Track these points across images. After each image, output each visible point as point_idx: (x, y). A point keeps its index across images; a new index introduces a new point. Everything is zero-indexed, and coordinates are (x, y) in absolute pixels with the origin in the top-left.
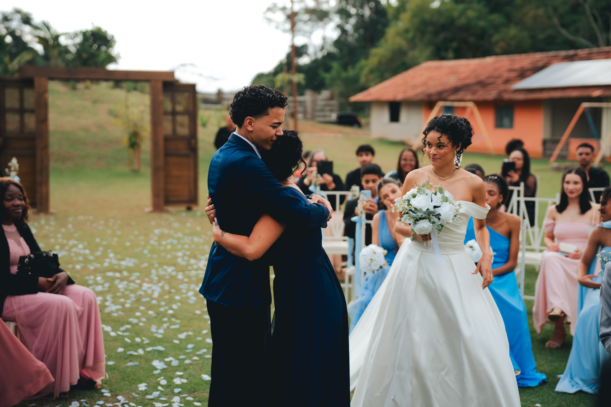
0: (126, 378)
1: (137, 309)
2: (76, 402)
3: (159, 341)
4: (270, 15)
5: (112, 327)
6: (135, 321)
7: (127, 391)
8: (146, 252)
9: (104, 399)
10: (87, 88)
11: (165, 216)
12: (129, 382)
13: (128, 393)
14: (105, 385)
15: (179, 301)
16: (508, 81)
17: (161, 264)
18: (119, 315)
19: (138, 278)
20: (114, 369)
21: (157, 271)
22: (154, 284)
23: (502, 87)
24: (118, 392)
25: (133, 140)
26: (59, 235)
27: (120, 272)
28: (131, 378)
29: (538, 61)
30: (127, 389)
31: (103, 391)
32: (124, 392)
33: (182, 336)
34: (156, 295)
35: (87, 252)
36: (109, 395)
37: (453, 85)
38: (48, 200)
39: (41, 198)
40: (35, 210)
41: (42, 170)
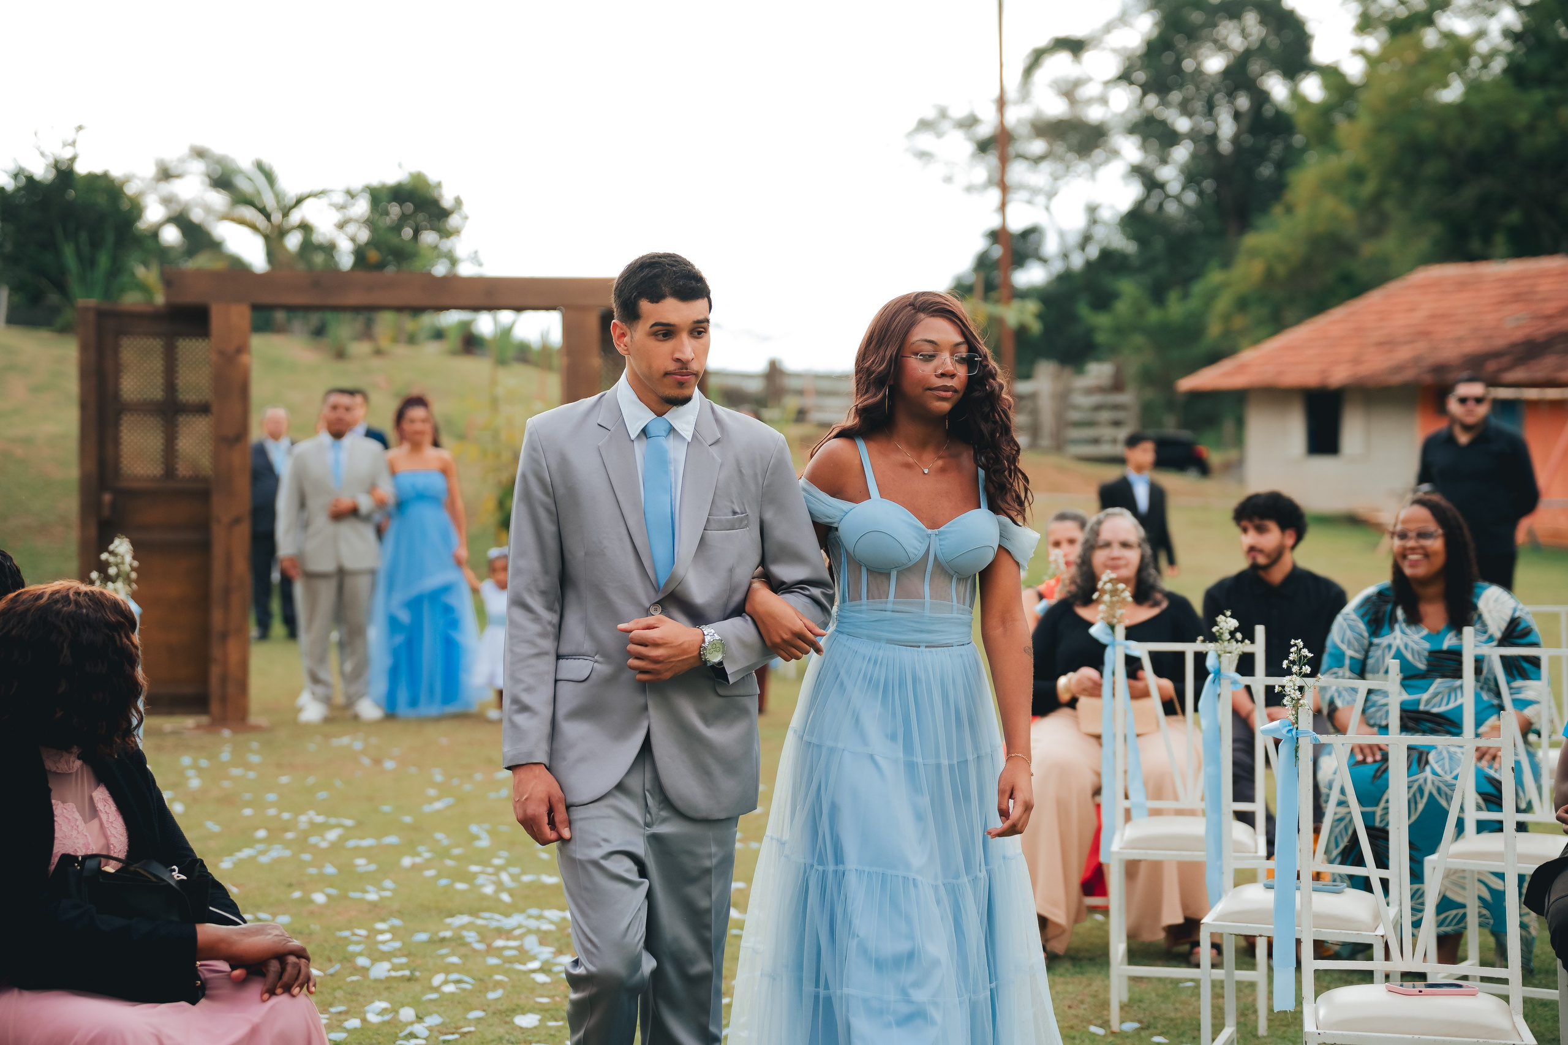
4: (926, 141)
10: (378, 352)
26: (272, 797)
37: (1518, 335)
38: (243, 686)
39: (224, 679)
40: (204, 719)
41: (227, 591)
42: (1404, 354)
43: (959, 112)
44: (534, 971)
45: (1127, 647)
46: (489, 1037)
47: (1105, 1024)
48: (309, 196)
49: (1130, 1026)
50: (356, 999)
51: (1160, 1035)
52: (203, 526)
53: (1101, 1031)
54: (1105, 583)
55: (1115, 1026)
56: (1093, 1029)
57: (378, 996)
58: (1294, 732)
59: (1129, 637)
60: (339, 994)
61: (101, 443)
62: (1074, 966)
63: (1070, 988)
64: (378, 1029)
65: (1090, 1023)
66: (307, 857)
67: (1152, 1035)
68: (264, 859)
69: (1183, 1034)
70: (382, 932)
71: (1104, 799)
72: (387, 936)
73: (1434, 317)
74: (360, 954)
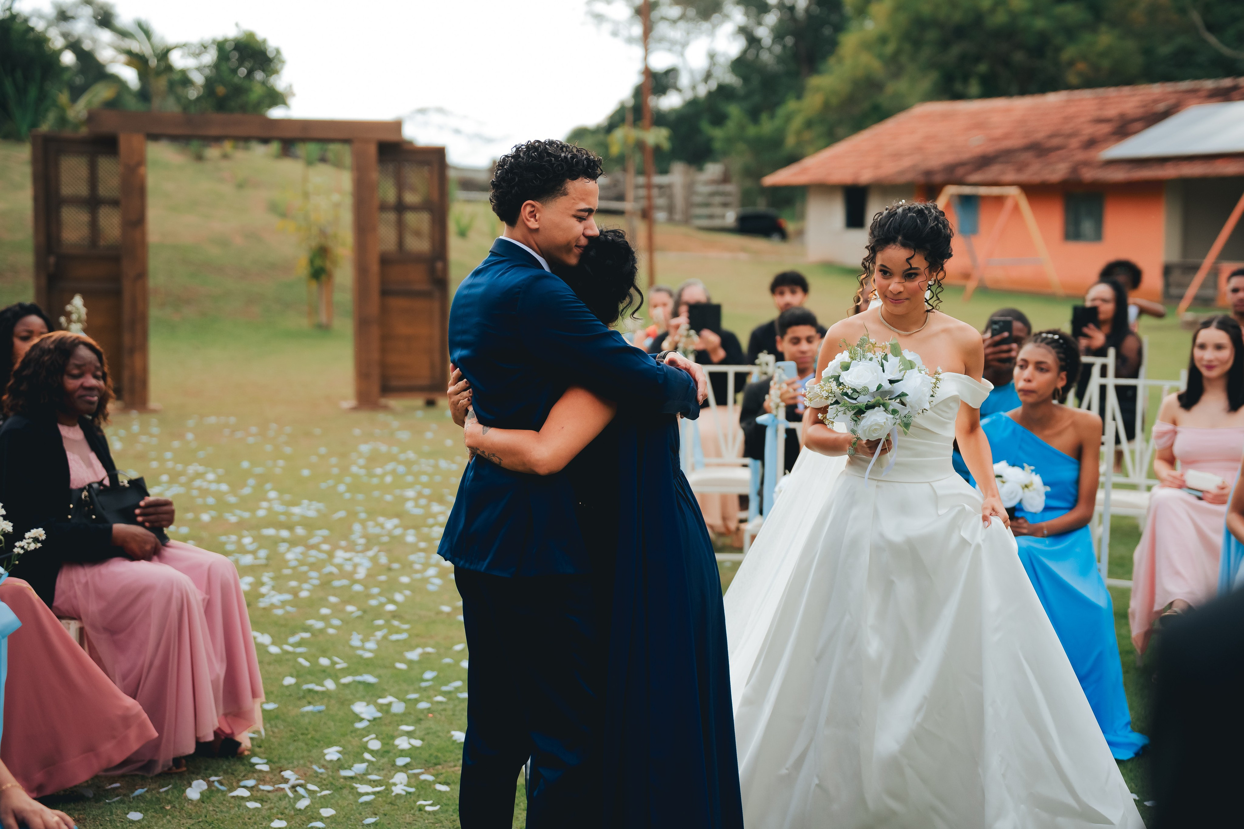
0: (301, 737)
1: (323, 602)
2: (201, 781)
3: (367, 665)
5: (272, 637)
6: (319, 625)
7: (302, 762)
8: (342, 488)
9: (255, 775)
10: (225, 156)
11: (381, 416)
12: (307, 744)
13: (304, 765)
14: (257, 750)
15: (407, 586)
16: (1092, 143)
17: (372, 514)
18: (287, 612)
19: (326, 540)
20: (277, 717)
21: (364, 527)
22: (358, 552)
23: (1080, 156)
24: (284, 762)
25: (318, 263)
26: (169, 455)
27: (290, 528)
28: (309, 736)
29: (1156, 101)
30: (303, 758)
31: (254, 760)
32: (296, 763)
33: (414, 655)
34: (361, 573)
35: (224, 487)
36: (265, 768)
37: (979, 151)
38: (144, 383)
39: (132, 379)
42: (906, 162)
48: (176, 47)
52: (116, 278)
61: (48, 224)
73: (926, 138)
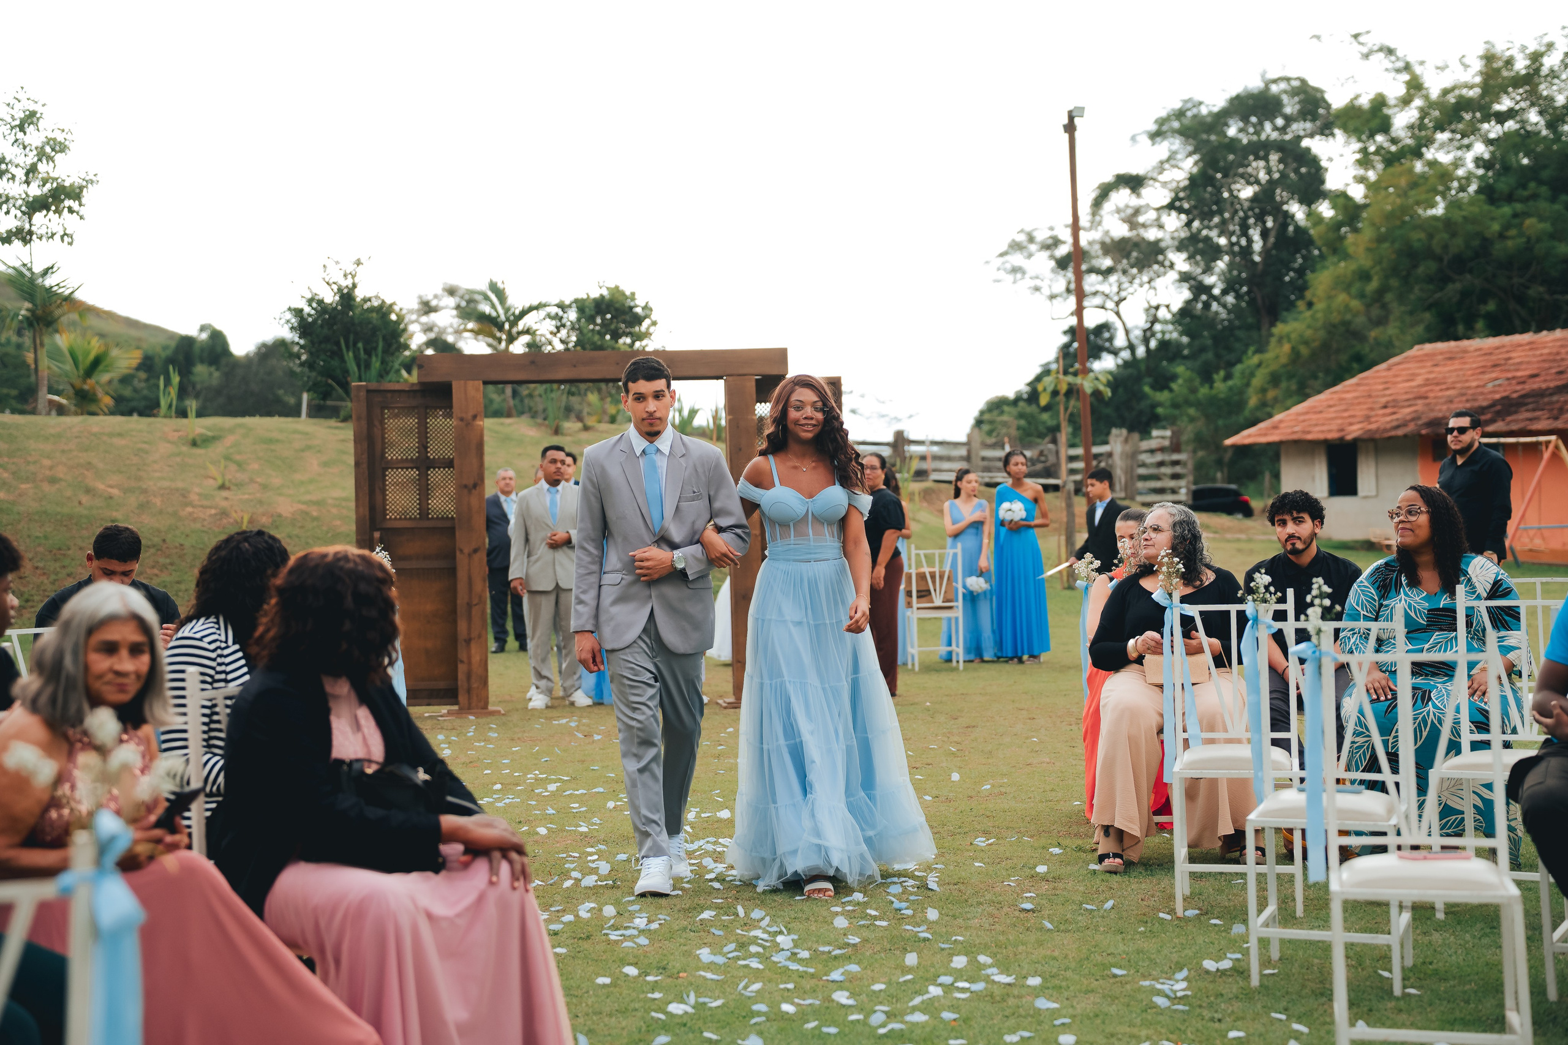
4: (1017, 259)
10: (586, 428)
26: (506, 761)
37: (1497, 396)
38: (484, 681)
39: (469, 676)
40: (456, 707)
41: (469, 606)
42: (1405, 412)
43: (1042, 236)
44: (711, 880)
45: (1182, 609)
46: (677, 928)
47: (1172, 911)
48: (531, 309)
49: (1191, 913)
50: (572, 899)
51: (1217, 918)
52: (450, 555)
53: (1168, 917)
54: (1163, 557)
55: (1180, 913)
56: (1161, 915)
57: (587, 898)
58: (1317, 653)
59: (1182, 602)
60: (557, 898)
61: (372, 493)
62: (1146, 870)
63: (1143, 886)
64: (587, 922)
65: (1159, 911)
66: (534, 803)
67: (1210, 919)
68: (499, 805)
69: (1235, 918)
70: (591, 854)
71: (1167, 736)
72: (596, 857)
73: (1427, 383)
74: (574, 870)
